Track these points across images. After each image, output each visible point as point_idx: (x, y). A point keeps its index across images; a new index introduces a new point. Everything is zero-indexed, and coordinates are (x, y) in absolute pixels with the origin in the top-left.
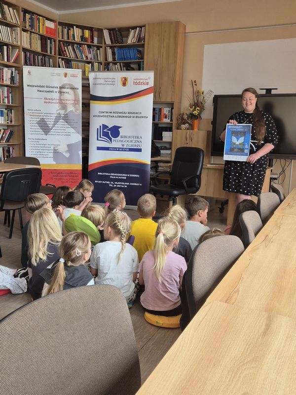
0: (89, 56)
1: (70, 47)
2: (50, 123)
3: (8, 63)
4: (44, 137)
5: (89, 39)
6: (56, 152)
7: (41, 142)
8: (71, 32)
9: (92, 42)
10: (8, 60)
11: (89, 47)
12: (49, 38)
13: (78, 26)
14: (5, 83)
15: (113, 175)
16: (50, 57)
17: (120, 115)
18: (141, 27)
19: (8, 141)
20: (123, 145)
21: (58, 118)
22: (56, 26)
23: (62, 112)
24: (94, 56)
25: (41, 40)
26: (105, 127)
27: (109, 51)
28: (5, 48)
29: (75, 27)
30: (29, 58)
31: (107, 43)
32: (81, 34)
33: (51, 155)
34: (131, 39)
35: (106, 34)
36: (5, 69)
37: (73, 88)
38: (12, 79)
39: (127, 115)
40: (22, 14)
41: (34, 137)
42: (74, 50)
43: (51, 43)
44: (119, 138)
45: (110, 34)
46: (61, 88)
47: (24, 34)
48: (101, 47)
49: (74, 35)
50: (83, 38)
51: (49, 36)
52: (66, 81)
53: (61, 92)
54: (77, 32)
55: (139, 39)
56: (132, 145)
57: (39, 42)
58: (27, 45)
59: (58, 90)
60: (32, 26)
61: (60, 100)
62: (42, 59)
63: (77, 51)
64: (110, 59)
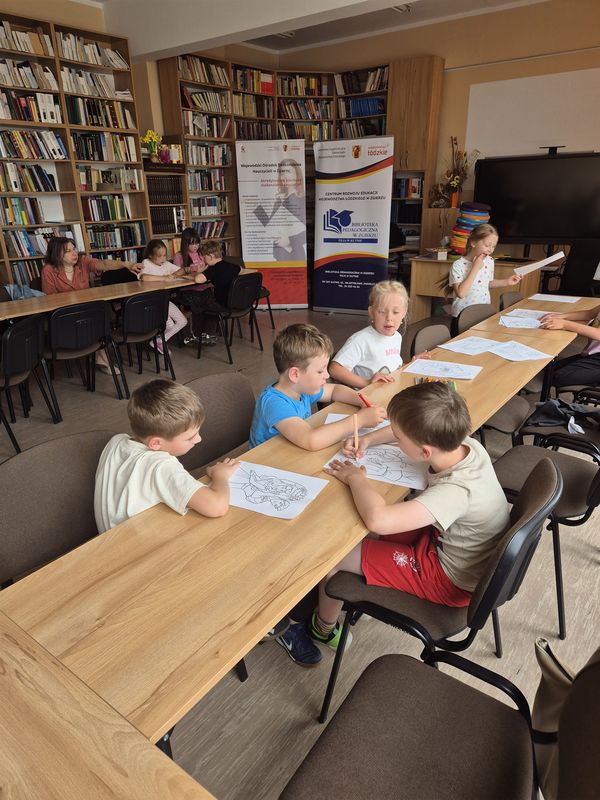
0: (317, 114)
1: (292, 105)
2: (269, 211)
3: (219, 140)
4: (263, 228)
5: (316, 91)
6: (276, 246)
7: (259, 235)
8: (293, 85)
9: (320, 94)
10: (219, 136)
11: (317, 101)
12: (266, 97)
13: (301, 75)
14: (216, 164)
15: (343, 273)
16: (267, 122)
17: (351, 196)
18: (383, 67)
19: (222, 235)
20: (355, 235)
21: (278, 203)
22: (274, 79)
23: (282, 196)
24: (323, 113)
25: (256, 101)
26: (333, 212)
27: (342, 104)
28: (215, 120)
29: (297, 77)
30: (243, 128)
31: (339, 93)
32: (305, 86)
33: (271, 250)
34: (370, 86)
35: (338, 79)
36: (216, 147)
37: (295, 165)
38: (224, 158)
39: (360, 196)
40: (232, 71)
41: (251, 229)
42: (297, 108)
43: (268, 103)
44: (350, 226)
45: (343, 81)
46: (280, 165)
47: (236, 97)
48: (332, 99)
49: (296, 88)
50: (308, 90)
51: (265, 94)
52: (286, 156)
53: (280, 171)
54: (300, 82)
55: (381, 85)
56: (366, 235)
57: (254, 105)
58: (238, 112)
59: (276, 168)
60: (244, 85)
61: (280, 181)
62: (257, 126)
63: (301, 109)
64: (343, 115)
